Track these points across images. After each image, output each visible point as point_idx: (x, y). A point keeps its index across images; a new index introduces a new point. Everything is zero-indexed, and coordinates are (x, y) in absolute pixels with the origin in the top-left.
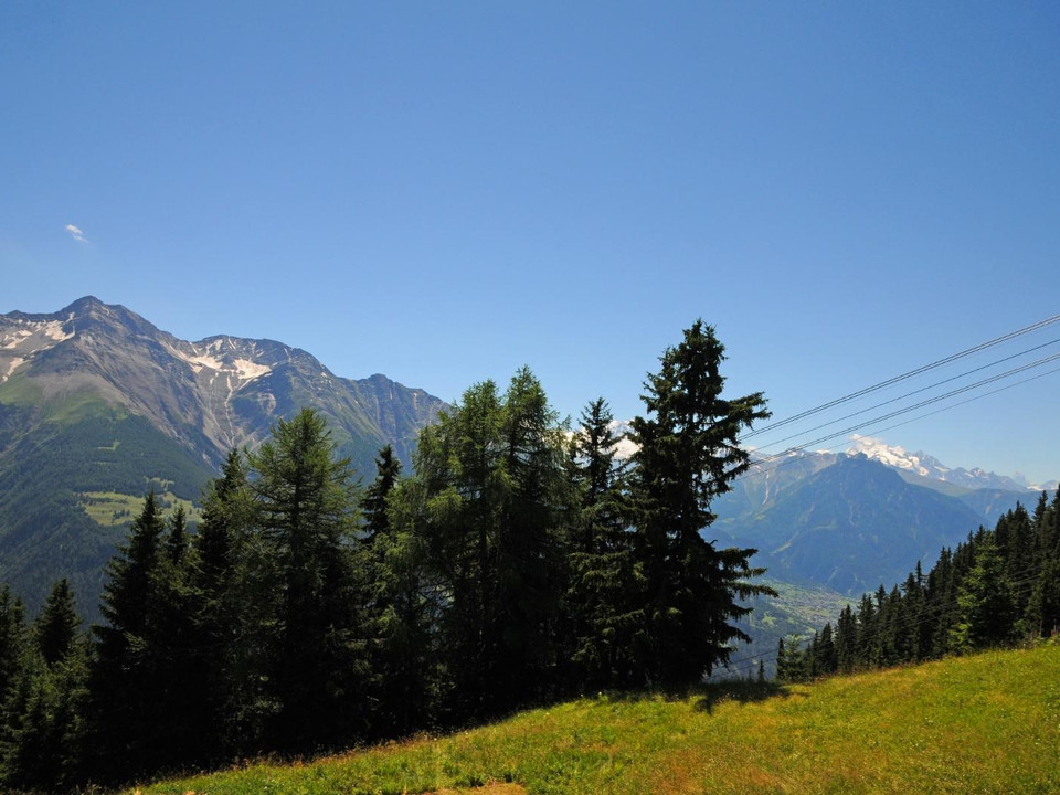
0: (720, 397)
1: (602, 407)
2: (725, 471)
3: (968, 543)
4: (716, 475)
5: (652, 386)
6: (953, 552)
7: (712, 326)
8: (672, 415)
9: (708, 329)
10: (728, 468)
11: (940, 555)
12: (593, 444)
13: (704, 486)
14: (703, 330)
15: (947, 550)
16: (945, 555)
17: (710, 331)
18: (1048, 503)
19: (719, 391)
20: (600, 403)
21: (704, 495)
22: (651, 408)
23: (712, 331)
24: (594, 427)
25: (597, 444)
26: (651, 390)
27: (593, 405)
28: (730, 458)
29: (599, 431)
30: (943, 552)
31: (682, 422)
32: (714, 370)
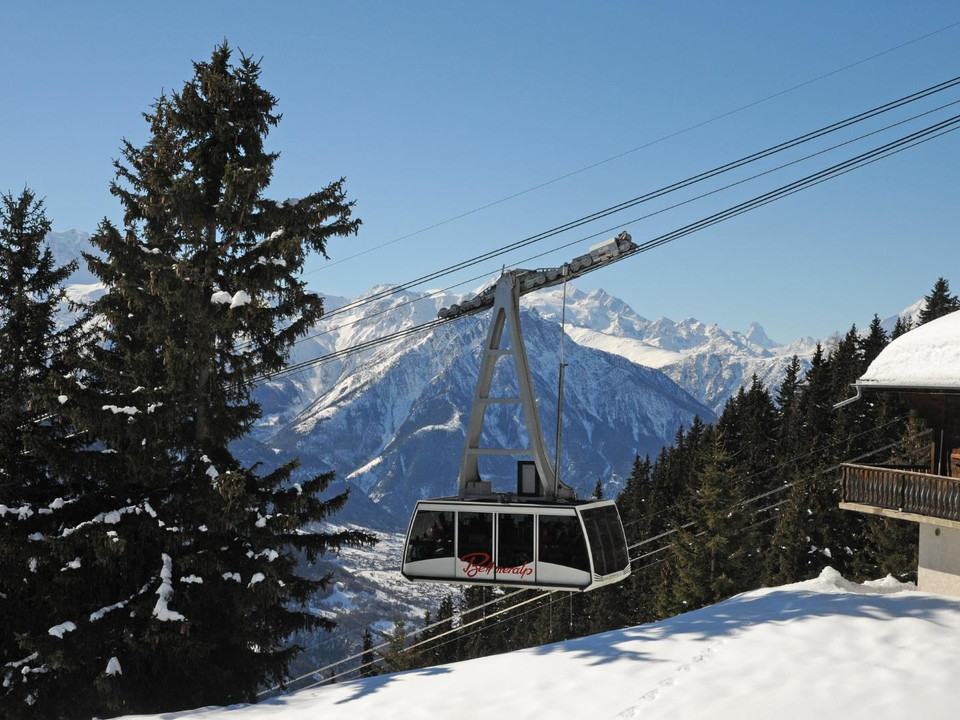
0: (265, 194)
1: (30, 209)
2: (276, 332)
3: (676, 447)
4: (259, 340)
5: (133, 171)
6: (652, 463)
7: (254, 60)
8: (176, 229)
9: (246, 63)
10: (279, 326)
11: (631, 468)
12: (11, 282)
13: (237, 361)
14: (234, 64)
15: (643, 459)
16: (640, 468)
17: (251, 67)
18: (800, 375)
19: (266, 181)
20: (27, 199)
21: (237, 377)
22: (134, 212)
23: (255, 68)
24: (15, 249)
25: (23, 284)
26: (132, 178)
27: (10, 205)
28: (285, 309)
29: (26, 257)
30: (637, 464)
31: (195, 242)
32: (254, 144)
